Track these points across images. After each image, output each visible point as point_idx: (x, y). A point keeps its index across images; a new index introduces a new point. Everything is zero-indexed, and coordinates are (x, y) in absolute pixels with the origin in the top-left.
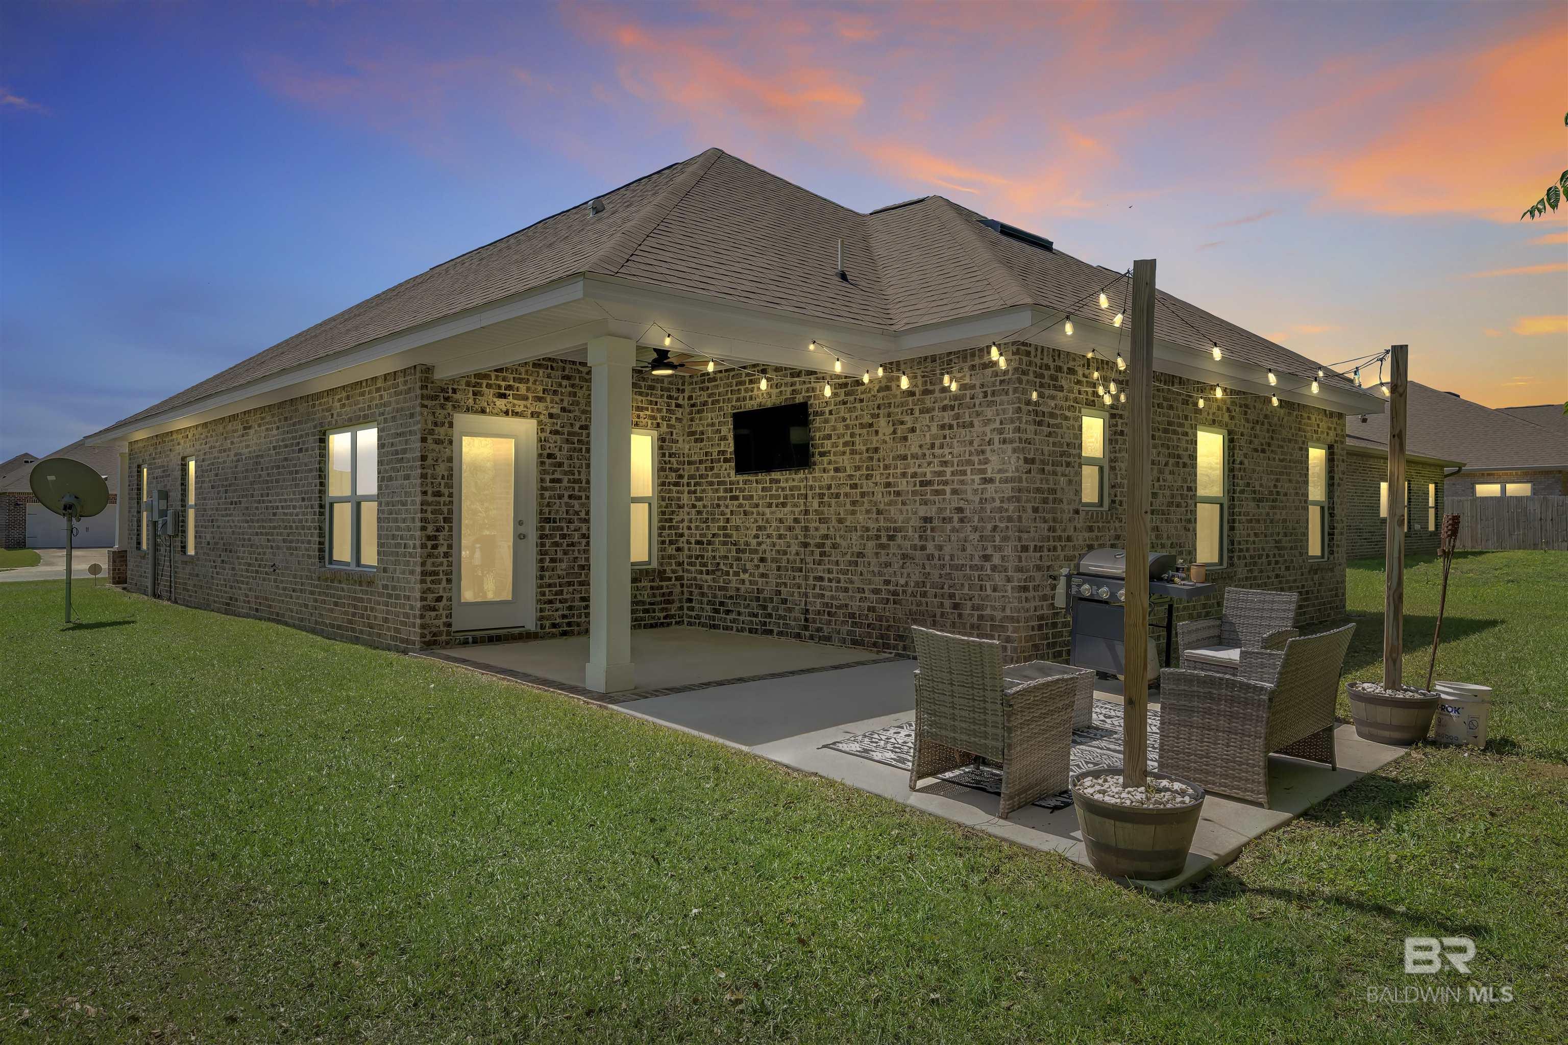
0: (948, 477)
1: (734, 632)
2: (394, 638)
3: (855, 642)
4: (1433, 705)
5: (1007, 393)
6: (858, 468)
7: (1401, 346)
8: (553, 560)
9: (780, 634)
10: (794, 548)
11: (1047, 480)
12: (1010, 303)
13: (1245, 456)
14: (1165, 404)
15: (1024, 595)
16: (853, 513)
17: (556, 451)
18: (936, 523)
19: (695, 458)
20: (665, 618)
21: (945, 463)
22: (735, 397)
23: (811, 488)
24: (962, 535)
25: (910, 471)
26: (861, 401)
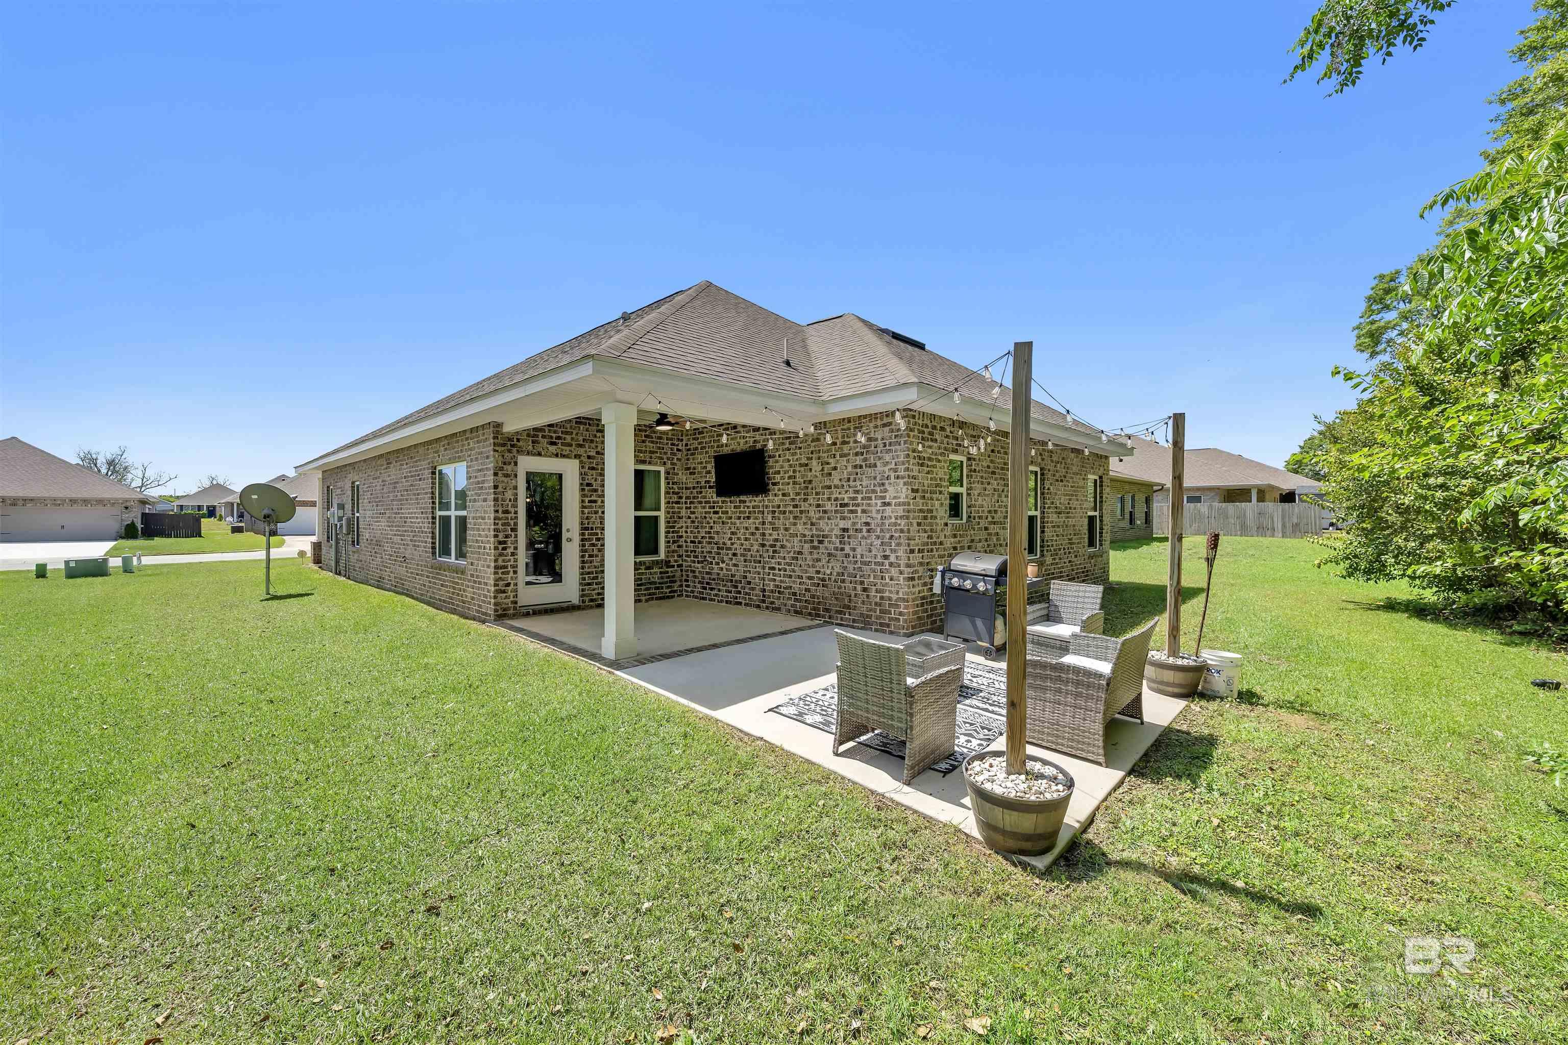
0: (859, 501)
1: (716, 603)
2: (478, 612)
3: (796, 612)
4: (1201, 669)
5: (900, 444)
6: (798, 494)
7: (1180, 414)
8: (590, 556)
9: (746, 605)
10: (756, 547)
11: (927, 504)
12: (902, 381)
13: (1051, 484)
14: (1002, 451)
15: (911, 583)
16: (795, 524)
17: (593, 482)
18: (851, 533)
19: (690, 485)
20: (670, 592)
21: (857, 492)
22: (716, 445)
23: (767, 507)
24: (869, 541)
25: (833, 496)
26: (800, 448)
